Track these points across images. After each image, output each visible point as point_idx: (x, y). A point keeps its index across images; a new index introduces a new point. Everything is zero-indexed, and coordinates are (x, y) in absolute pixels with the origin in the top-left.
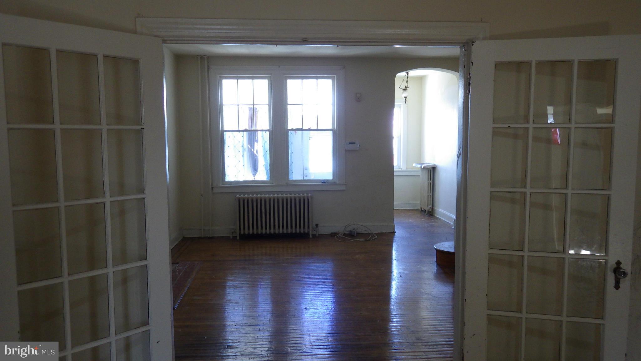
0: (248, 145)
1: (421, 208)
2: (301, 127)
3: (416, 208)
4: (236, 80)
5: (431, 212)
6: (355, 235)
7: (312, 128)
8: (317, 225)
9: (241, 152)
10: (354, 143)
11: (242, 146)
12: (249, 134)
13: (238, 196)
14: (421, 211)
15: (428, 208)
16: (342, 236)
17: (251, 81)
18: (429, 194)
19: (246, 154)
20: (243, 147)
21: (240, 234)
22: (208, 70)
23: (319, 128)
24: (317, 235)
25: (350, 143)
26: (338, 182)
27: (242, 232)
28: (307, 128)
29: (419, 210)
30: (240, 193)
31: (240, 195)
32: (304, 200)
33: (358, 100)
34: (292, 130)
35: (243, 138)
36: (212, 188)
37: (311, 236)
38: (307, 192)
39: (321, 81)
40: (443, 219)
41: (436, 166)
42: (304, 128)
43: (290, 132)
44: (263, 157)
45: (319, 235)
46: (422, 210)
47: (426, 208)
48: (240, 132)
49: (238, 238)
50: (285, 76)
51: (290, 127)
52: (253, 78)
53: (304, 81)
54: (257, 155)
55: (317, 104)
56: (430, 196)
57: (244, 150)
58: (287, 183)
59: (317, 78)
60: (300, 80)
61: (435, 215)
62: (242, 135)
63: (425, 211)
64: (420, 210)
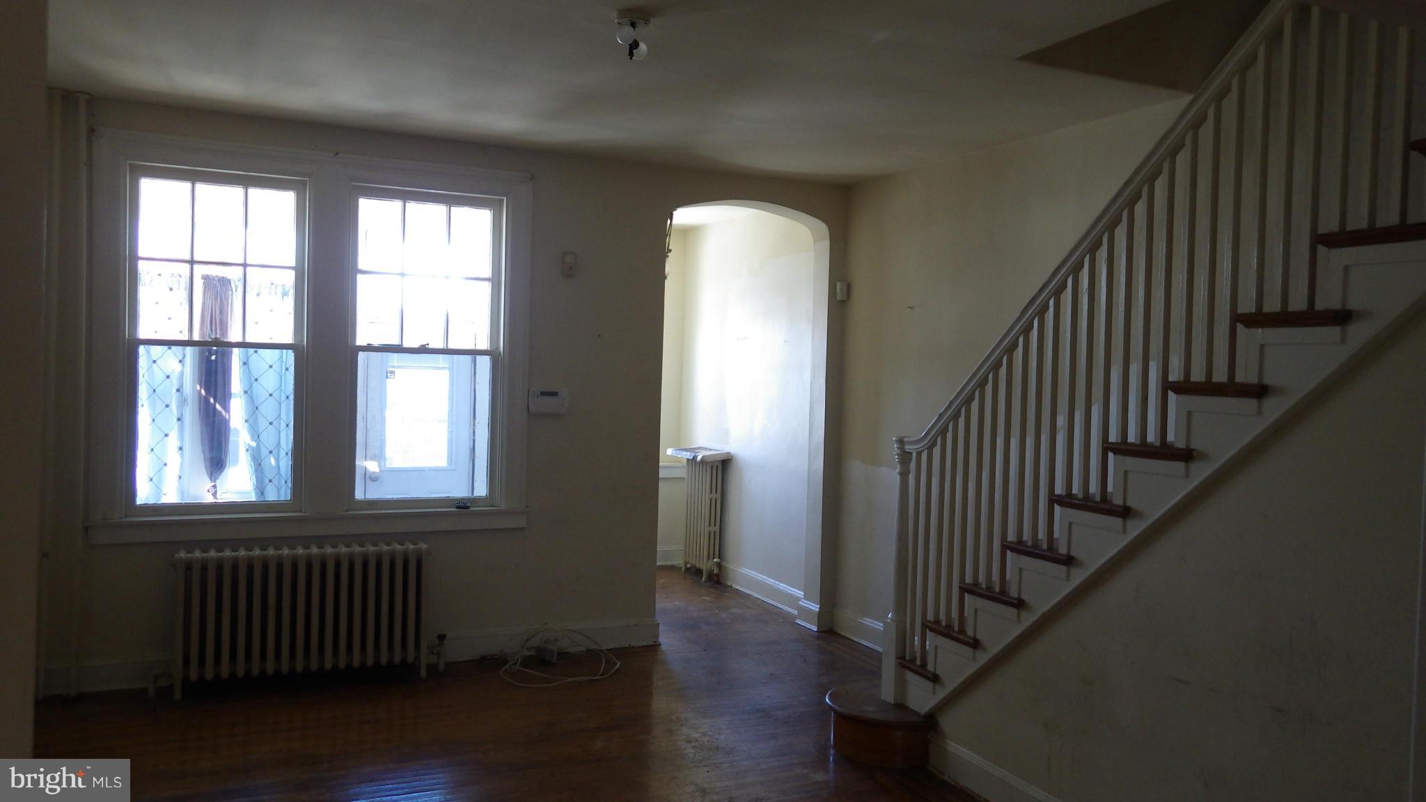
0: (198, 387)
1: (686, 563)
2: (396, 341)
3: (669, 563)
4: (187, 186)
5: (717, 575)
6: (554, 660)
7: (431, 346)
8: (442, 637)
9: (174, 406)
10: (555, 394)
11: (178, 390)
12: (201, 353)
13: (182, 555)
14: (685, 572)
15: (710, 564)
16: (517, 667)
17: (238, 191)
18: (712, 529)
19: (191, 413)
20: (182, 394)
21: (186, 681)
22: (90, 142)
23: (452, 346)
24: (441, 667)
25: (544, 394)
26: (503, 506)
27: (194, 675)
28: (416, 345)
29: (681, 568)
30: (190, 545)
31: (188, 553)
32: (406, 563)
33: (569, 272)
34: (369, 348)
35: (183, 365)
36: (86, 529)
37: (423, 673)
38: (415, 537)
39: (460, 212)
40: (755, 595)
41: (732, 457)
42: (406, 345)
43: (361, 355)
44: (246, 425)
45: (447, 664)
46: (687, 569)
47: (705, 565)
48: (174, 348)
49: (178, 695)
50: (354, 186)
51: (360, 341)
52: (247, 182)
53: (412, 206)
54: (227, 417)
55: (447, 277)
56: (715, 533)
57: (183, 402)
58: (347, 511)
59: (450, 201)
60: (397, 204)
61: (729, 584)
62: (181, 358)
63: (699, 572)
64: (683, 569)
